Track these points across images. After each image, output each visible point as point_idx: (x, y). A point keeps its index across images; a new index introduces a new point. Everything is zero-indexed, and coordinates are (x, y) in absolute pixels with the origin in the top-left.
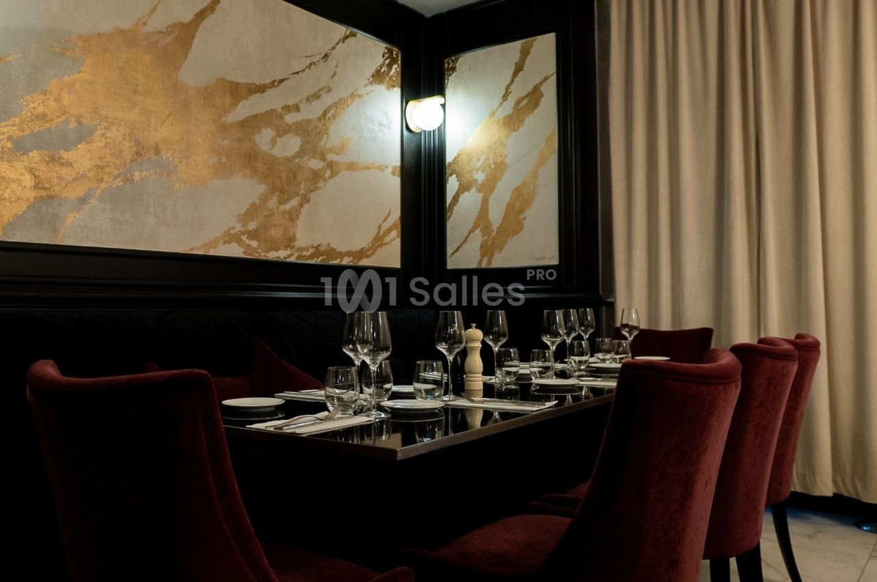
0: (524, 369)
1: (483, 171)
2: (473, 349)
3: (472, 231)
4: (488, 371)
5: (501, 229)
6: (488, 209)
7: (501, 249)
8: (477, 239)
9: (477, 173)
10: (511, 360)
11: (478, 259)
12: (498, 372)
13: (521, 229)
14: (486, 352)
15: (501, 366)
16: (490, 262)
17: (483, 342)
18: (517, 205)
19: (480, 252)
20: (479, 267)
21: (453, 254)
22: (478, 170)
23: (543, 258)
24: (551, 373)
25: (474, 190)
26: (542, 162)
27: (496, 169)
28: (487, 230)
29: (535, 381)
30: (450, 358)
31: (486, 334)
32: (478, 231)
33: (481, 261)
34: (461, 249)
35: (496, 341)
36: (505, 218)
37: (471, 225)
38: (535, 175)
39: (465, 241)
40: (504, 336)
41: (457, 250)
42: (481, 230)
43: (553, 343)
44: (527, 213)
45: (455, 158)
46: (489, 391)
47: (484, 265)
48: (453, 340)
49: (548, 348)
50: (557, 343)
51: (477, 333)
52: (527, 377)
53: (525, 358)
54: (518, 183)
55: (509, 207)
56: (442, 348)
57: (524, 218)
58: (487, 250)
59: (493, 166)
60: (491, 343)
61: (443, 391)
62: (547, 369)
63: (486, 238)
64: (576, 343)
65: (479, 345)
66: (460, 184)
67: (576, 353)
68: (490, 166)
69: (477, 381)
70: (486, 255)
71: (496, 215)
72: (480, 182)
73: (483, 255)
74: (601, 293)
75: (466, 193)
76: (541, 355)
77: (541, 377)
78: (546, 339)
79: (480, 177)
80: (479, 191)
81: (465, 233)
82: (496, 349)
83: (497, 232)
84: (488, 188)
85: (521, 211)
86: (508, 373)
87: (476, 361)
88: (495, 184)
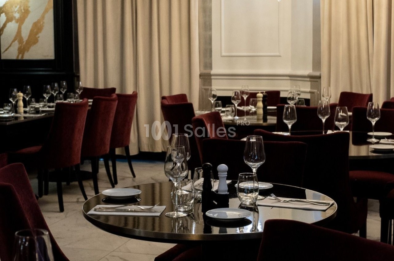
0: (37, 106)
1: (18, 13)
2: (20, 99)
3: (14, 41)
4: (25, 106)
5: (28, 42)
6: (21, 31)
7: (28, 51)
8: (16, 45)
9: (15, 13)
10: (33, 102)
11: (17, 54)
12: (28, 107)
13: (37, 41)
14: (24, 100)
15: (29, 104)
16: (22, 57)
17: (23, 97)
18: (35, 30)
19: (17, 52)
20: (17, 59)
21: (4, 52)
22: (16, 12)
23: (48, 56)
24: (46, 106)
25: (14, 21)
26: (46, 11)
27: (24, 12)
28: (21, 41)
29: (40, 109)
30: (14, 103)
31: (24, 94)
32: (16, 42)
33: (18, 56)
34: (8, 50)
35: (27, 96)
36: (30, 36)
37: (13, 38)
38: (43, 17)
39: (10, 46)
40: (30, 94)
41: (6, 50)
42: (18, 41)
43: (47, 97)
44: (40, 35)
45: (4, 5)
46: (25, 112)
47: (20, 58)
48: (14, 97)
49: (45, 98)
50: (49, 96)
51: (21, 94)
52: (38, 108)
53: (38, 101)
54: (35, 20)
55: (32, 31)
56: (11, 100)
57: (39, 37)
58: (21, 51)
59: (23, 11)
60: (25, 97)
61: (12, 112)
62: (45, 105)
63: (20, 45)
64: (58, 95)
65: (22, 98)
66: (7, 18)
67: (58, 99)
68: (21, 10)
69: (22, 109)
70: (21, 53)
71: (25, 34)
72: (17, 18)
73: (19, 53)
74: (74, 71)
75: (10, 23)
76: (43, 101)
77: (43, 108)
78: (45, 95)
79: (17, 15)
80: (17, 22)
81: (10, 42)
82: (27, 99)
83: (26, 43)
84: (21, 21)
85: (37, 33)
86: (32, 107)
87: (21, 103)
88: (24, 20)
